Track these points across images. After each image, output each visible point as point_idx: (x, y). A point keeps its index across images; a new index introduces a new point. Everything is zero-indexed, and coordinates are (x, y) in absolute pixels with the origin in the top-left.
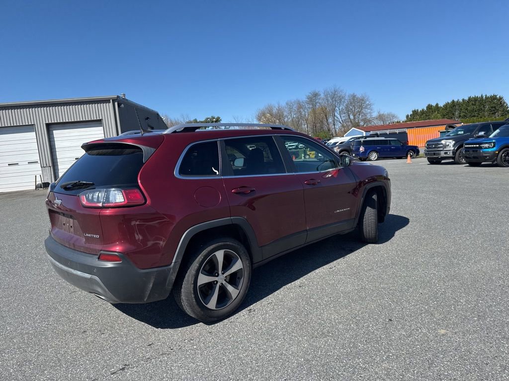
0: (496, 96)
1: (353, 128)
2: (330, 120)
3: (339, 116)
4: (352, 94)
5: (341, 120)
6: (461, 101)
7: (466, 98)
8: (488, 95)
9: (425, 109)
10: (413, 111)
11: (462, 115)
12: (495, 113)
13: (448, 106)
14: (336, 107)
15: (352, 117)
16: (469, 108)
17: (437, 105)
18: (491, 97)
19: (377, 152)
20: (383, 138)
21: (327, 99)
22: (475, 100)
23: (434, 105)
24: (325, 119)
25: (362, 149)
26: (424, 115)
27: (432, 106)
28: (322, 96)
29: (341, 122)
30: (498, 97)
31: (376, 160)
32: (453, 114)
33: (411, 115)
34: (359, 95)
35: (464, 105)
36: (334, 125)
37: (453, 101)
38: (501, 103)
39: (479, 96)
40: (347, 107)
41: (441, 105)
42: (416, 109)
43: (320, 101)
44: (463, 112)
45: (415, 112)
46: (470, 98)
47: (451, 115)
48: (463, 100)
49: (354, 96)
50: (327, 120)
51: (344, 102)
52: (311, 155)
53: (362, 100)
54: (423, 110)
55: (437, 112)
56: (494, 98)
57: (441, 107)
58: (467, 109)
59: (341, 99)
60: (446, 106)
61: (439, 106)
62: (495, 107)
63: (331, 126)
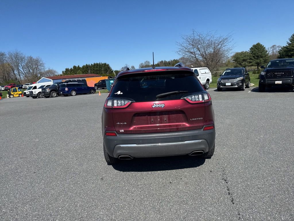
0: (106, 64)
1: (43, 77)
2: (16, 72)
3: (22, 70)
4: (30, 56)
5: (24, 73)
6: (91, 65)
7: (93, 64)
8: (103, 63)
9: (73, 68)
10: (66, 69)
11: (92, 72)
12: (107, 72)
13: (85, 67)
14: (19, 63)
15: (31, 71)
16: (95, 69)
17: (79, 66)
18: (104, 64)
19: (75, 90)
20: (77, 83)
21: (12, 58)
22: (97, 64)
23: (77, 66)
24: (12, 72)
25: (66, 89)
26: (73, 71)
27: (76, 67)
28: (7, 56)
29: (24, 74)
30: (107, 64)
31: (75, 95)
32: (88, 72)
33: (65, 71)
34: (34, 57)
35: (92, 67)
36: (20, 76)
37: (87, 64)
38: (108, 67)
39: (99, 63)
40: (27, 65)
41: (81, 66)
42: (68, 68)
43: (6, 59)
44: (92, 71)
45: (67, 70)
46: (94, 64)
47: (87, 72)
48: (91, 64)
49: (31, 58)
50: (14, 72)
51: (25, 61)
52: (14, 95)
53: (37, 61)
54: (71, 69)
55: (79, 70)
56: (105, 64)
57: (81, 68)
58: (94, 69)
59: (22, 59)
60: (84, 67)
61: (80, 67)
62: (106, 69)
63: (18, 77)
